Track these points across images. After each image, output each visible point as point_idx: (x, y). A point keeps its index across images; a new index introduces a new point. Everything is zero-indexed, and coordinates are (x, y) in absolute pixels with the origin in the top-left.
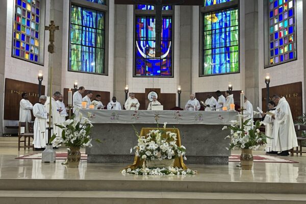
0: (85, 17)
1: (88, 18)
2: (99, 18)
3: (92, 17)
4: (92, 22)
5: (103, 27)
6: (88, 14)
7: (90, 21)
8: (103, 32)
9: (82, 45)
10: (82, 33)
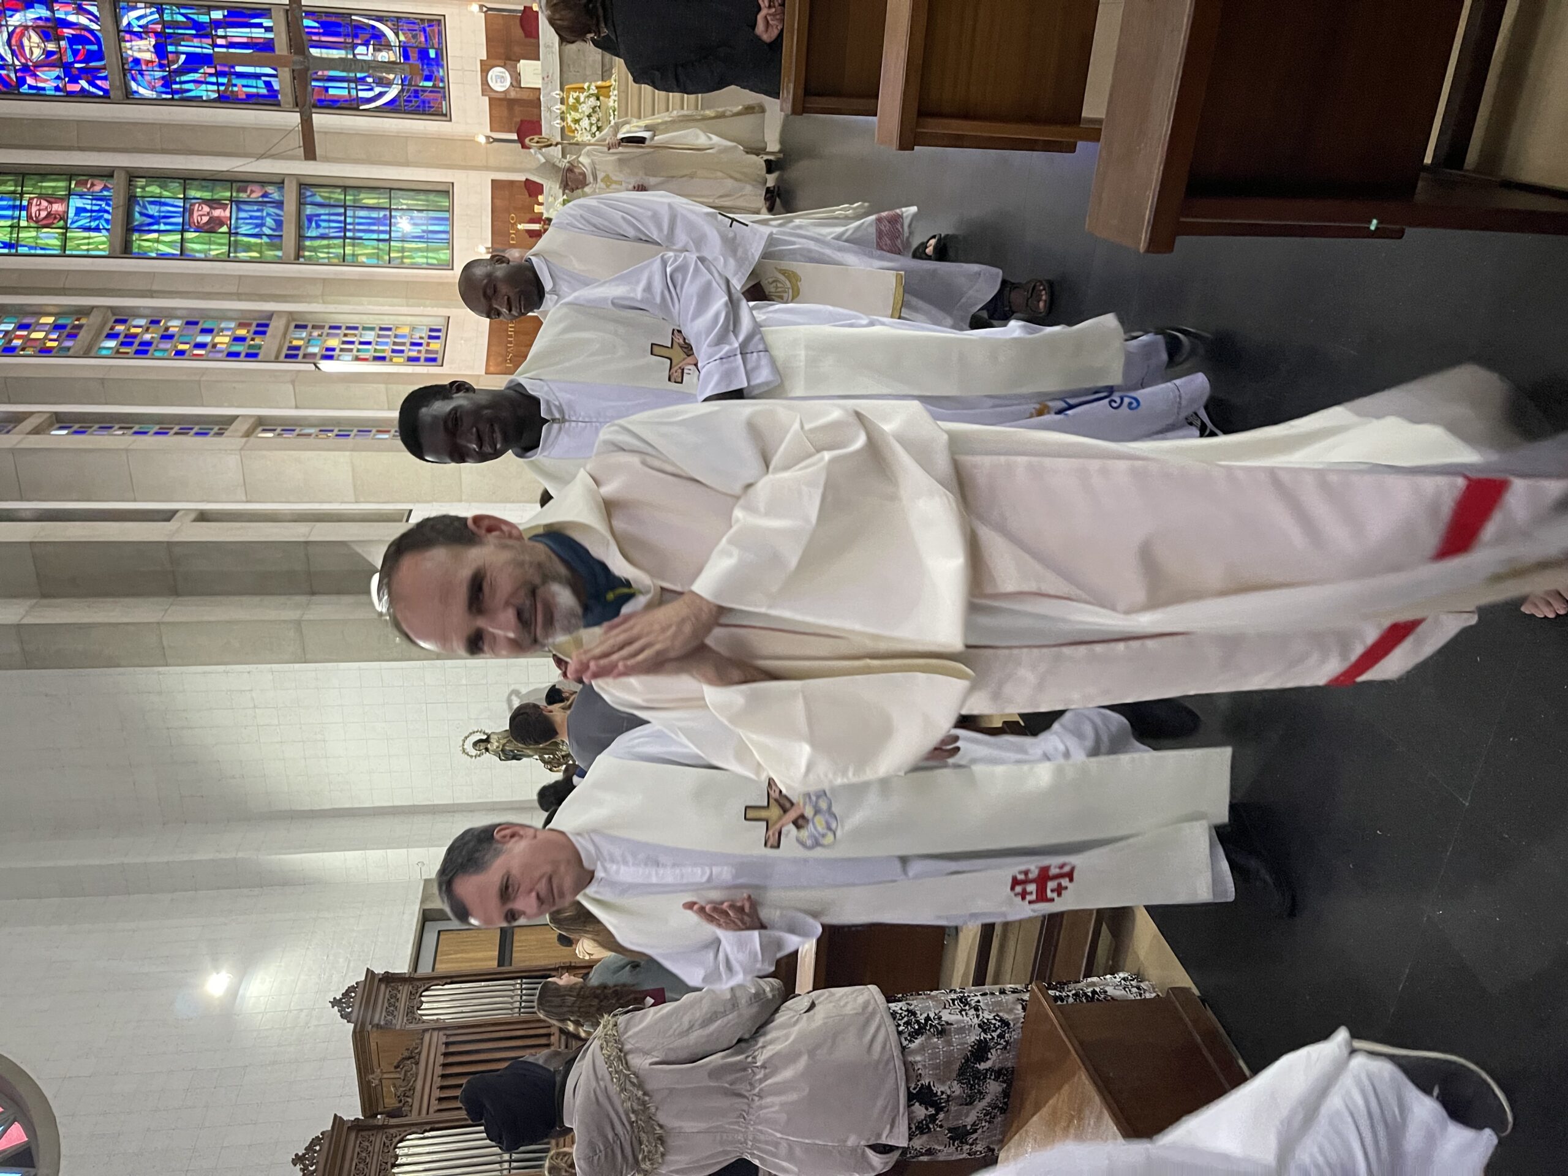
0: (321, 231)
1: (323, 224)
2: (318, 199)
3: (319, 215)
4: (329, 214)
5: (339, 190)
6: (314, 224)
7: (329, 221)
8: (350, 192)
9: (389, 240)
10: (360, 238)
